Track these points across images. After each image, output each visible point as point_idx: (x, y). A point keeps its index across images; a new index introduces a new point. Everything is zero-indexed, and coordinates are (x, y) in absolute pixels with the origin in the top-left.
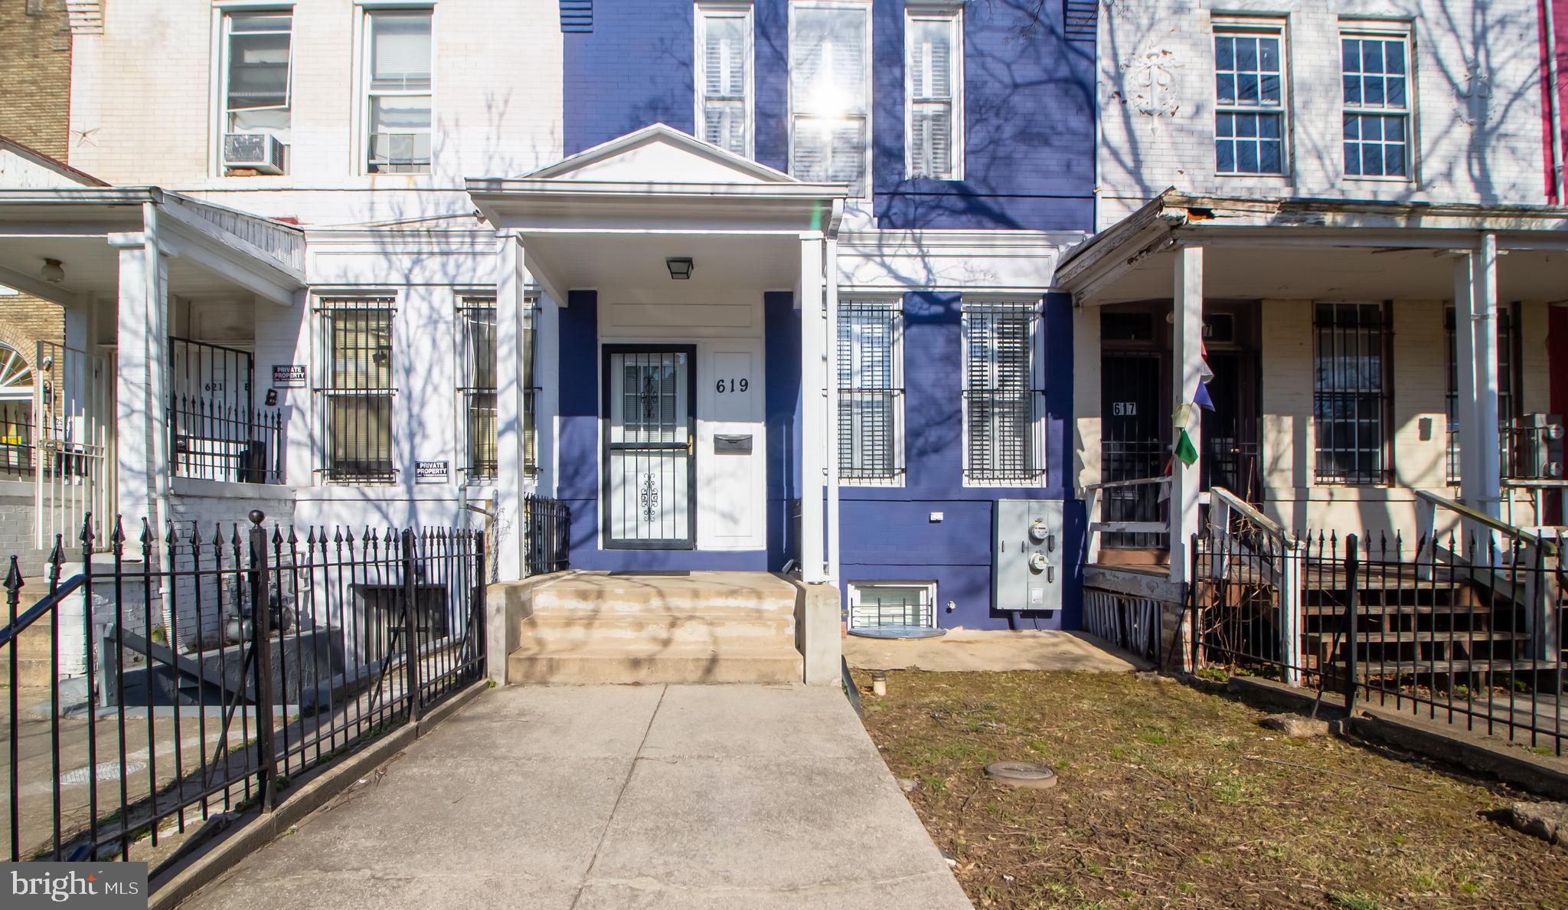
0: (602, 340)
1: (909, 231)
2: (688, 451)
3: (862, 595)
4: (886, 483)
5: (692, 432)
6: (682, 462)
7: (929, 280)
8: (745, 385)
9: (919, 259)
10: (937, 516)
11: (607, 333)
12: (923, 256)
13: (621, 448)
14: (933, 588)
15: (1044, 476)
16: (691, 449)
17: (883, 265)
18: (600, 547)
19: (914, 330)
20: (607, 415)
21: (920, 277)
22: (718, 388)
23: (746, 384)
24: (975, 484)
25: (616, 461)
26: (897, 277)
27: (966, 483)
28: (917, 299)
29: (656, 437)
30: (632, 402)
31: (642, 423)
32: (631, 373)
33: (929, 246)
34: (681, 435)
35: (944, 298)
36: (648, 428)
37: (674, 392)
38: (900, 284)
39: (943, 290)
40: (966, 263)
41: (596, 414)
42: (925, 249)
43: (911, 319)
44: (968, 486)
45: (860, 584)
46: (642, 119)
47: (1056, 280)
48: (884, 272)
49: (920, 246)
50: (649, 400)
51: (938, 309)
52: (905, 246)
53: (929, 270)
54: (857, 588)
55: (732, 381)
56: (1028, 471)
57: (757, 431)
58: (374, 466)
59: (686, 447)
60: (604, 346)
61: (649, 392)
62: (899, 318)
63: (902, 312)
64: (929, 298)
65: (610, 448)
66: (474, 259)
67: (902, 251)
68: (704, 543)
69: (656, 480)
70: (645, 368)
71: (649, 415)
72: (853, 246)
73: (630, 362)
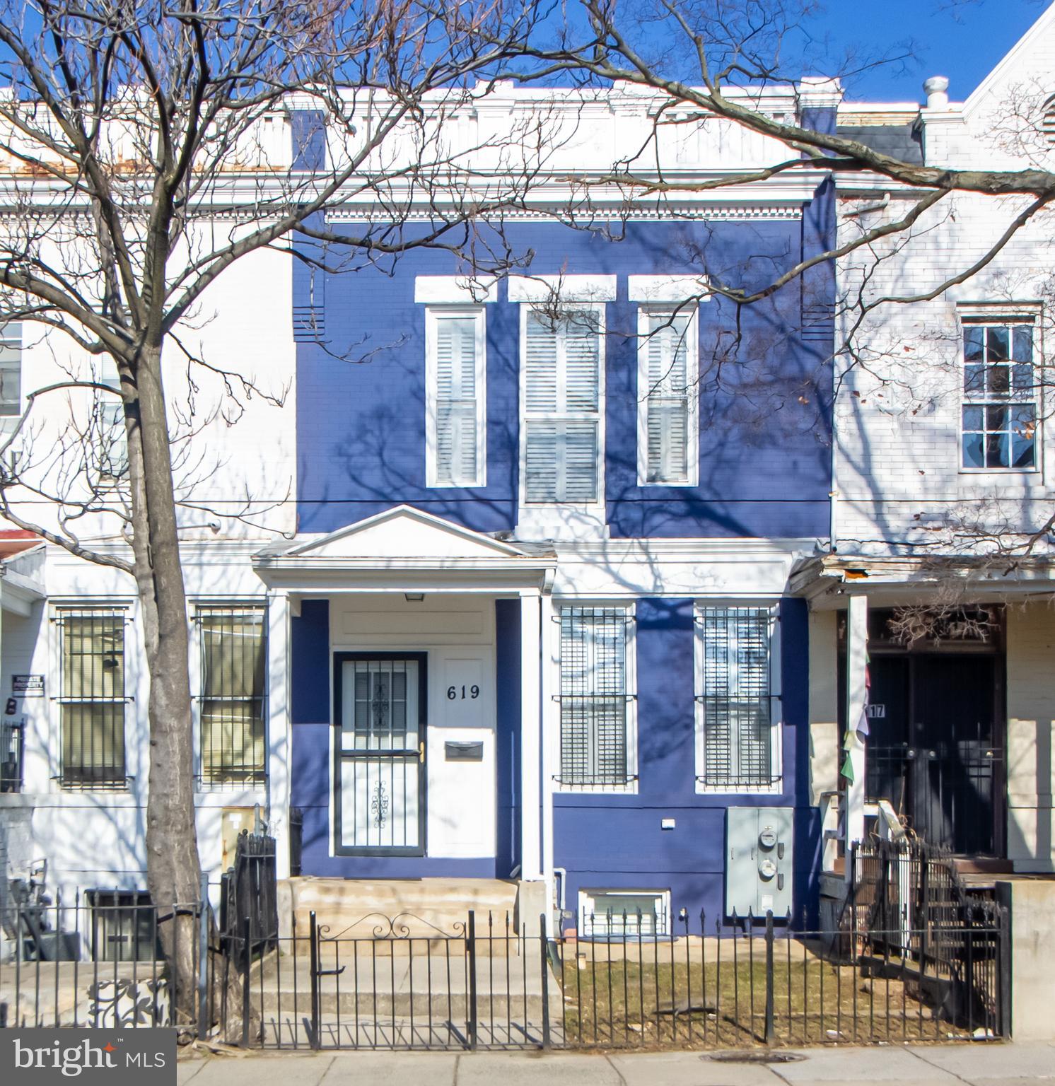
0: (334, 648)
1: (635, 541)
2: (418, 757)
3: (596, 904)
4: (619, 790)
5: (423, 738)
6: (412, 768)
7: (656, 586)
8: (476, 691)
9: (647, 565)
10: (669, 823)
11: (338, 643)
12: (651, 563)
13: (353, 755)
14: (666, 896)
15: (781, 782)
16: (422, 756)
17: (609, 571)
18: (331, 853)
19: (645, 635)
20: (338, 722)
21: (647, 584)
22: (449, 694)
23: (478, 691)
24: (710, 791)
25: (347, 767)
26: (624, 583)
27: (700, 789)
28: (645, 605)
29: (388, 744)
30: (363, 709)
31: (372, 729)
32: (361, 679)
33: (657, 553)
34: (412, 741)
35: (671, 603)
36: (380, 735)
37: (405, 698)
38: (628, 591)
39: (672, 596)
40: (695, 568)
41: (327, 721)
42: (653, 556)
43: (643, 625)
44: (702, 792)
45: (592, 891)
46: (369, 427)
47: (790, 585)
48: (610, 578)
49: (647, 554)
50: (380, 707)
51: (665, 614)
52: (633, 553)
53: (657, 576)
54: (590, 895)
55: (463, 688)
56: (766, 777)
57: (487, 738)
58: (99, 773)
59: (418, 755)
60: (337, 655)
61: (380, 698)
62: (632, 624)
63: (635, 618)
64: (657, 603)
65: (341, 755)
66: (201, 569)
67: (630, 558)
68: (434, 851)
69: (387, 786)
70: (376, 674)
71: (380, 723)
72: (579, 554)
73: (362, 667)
